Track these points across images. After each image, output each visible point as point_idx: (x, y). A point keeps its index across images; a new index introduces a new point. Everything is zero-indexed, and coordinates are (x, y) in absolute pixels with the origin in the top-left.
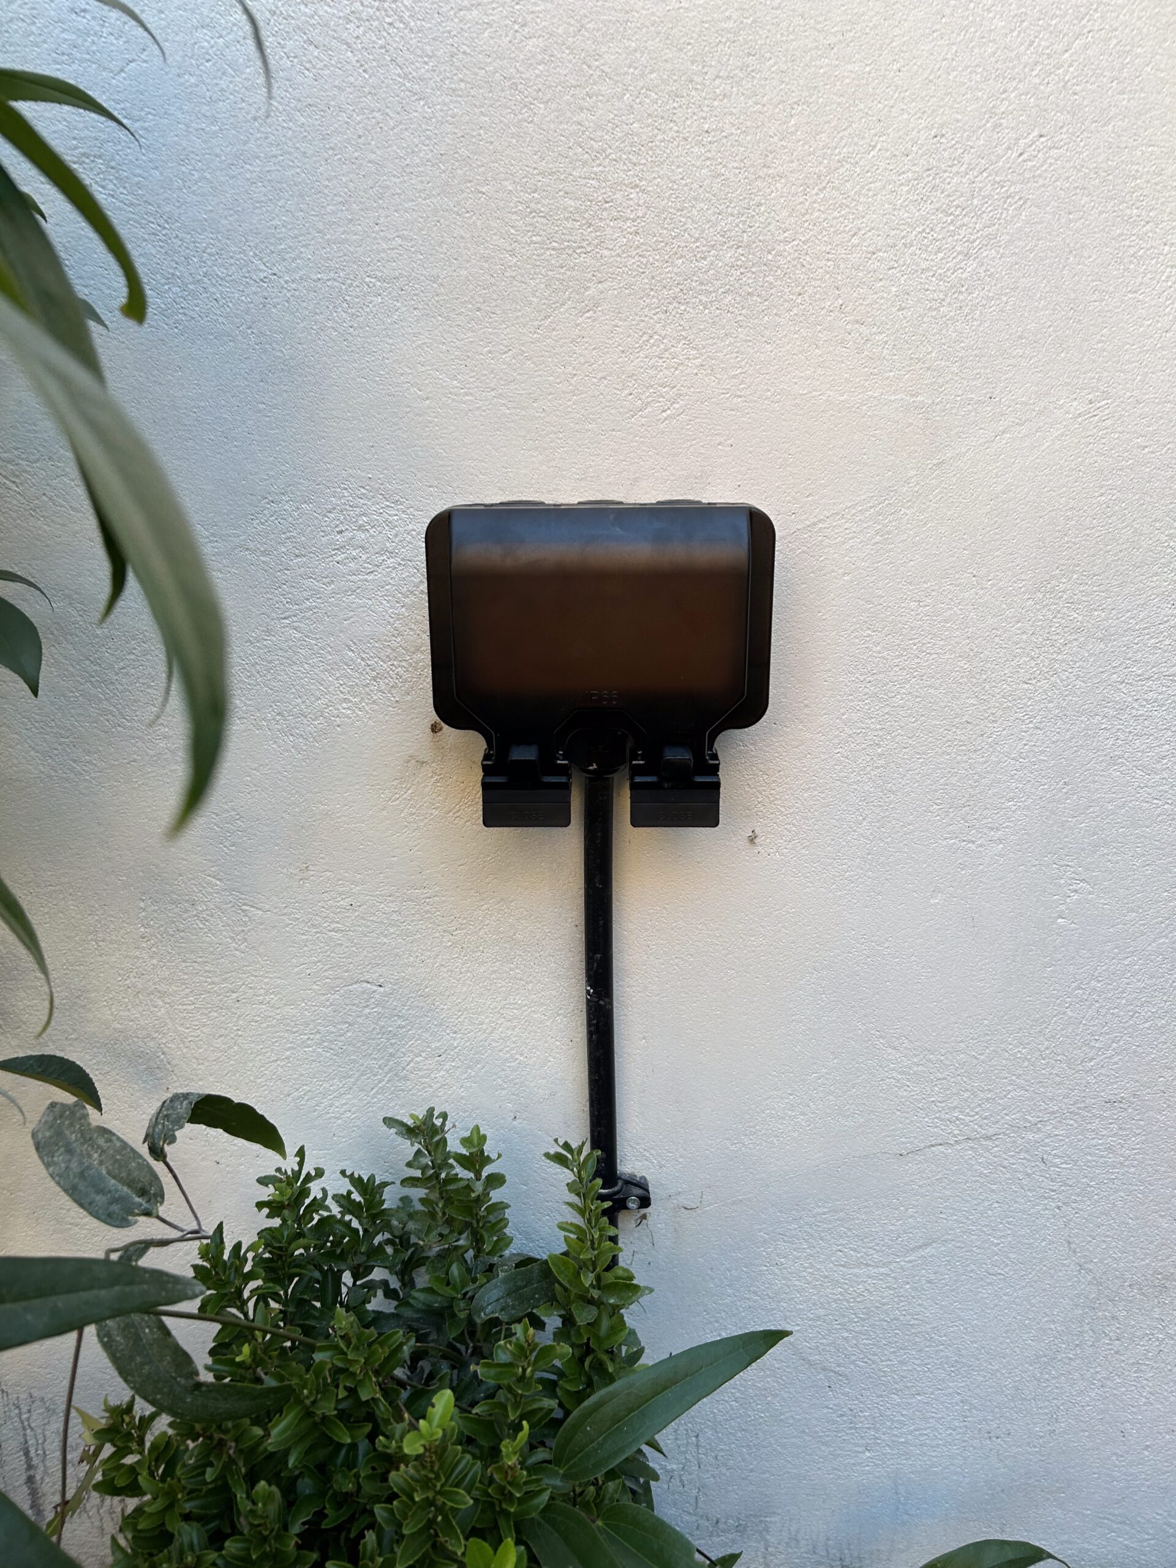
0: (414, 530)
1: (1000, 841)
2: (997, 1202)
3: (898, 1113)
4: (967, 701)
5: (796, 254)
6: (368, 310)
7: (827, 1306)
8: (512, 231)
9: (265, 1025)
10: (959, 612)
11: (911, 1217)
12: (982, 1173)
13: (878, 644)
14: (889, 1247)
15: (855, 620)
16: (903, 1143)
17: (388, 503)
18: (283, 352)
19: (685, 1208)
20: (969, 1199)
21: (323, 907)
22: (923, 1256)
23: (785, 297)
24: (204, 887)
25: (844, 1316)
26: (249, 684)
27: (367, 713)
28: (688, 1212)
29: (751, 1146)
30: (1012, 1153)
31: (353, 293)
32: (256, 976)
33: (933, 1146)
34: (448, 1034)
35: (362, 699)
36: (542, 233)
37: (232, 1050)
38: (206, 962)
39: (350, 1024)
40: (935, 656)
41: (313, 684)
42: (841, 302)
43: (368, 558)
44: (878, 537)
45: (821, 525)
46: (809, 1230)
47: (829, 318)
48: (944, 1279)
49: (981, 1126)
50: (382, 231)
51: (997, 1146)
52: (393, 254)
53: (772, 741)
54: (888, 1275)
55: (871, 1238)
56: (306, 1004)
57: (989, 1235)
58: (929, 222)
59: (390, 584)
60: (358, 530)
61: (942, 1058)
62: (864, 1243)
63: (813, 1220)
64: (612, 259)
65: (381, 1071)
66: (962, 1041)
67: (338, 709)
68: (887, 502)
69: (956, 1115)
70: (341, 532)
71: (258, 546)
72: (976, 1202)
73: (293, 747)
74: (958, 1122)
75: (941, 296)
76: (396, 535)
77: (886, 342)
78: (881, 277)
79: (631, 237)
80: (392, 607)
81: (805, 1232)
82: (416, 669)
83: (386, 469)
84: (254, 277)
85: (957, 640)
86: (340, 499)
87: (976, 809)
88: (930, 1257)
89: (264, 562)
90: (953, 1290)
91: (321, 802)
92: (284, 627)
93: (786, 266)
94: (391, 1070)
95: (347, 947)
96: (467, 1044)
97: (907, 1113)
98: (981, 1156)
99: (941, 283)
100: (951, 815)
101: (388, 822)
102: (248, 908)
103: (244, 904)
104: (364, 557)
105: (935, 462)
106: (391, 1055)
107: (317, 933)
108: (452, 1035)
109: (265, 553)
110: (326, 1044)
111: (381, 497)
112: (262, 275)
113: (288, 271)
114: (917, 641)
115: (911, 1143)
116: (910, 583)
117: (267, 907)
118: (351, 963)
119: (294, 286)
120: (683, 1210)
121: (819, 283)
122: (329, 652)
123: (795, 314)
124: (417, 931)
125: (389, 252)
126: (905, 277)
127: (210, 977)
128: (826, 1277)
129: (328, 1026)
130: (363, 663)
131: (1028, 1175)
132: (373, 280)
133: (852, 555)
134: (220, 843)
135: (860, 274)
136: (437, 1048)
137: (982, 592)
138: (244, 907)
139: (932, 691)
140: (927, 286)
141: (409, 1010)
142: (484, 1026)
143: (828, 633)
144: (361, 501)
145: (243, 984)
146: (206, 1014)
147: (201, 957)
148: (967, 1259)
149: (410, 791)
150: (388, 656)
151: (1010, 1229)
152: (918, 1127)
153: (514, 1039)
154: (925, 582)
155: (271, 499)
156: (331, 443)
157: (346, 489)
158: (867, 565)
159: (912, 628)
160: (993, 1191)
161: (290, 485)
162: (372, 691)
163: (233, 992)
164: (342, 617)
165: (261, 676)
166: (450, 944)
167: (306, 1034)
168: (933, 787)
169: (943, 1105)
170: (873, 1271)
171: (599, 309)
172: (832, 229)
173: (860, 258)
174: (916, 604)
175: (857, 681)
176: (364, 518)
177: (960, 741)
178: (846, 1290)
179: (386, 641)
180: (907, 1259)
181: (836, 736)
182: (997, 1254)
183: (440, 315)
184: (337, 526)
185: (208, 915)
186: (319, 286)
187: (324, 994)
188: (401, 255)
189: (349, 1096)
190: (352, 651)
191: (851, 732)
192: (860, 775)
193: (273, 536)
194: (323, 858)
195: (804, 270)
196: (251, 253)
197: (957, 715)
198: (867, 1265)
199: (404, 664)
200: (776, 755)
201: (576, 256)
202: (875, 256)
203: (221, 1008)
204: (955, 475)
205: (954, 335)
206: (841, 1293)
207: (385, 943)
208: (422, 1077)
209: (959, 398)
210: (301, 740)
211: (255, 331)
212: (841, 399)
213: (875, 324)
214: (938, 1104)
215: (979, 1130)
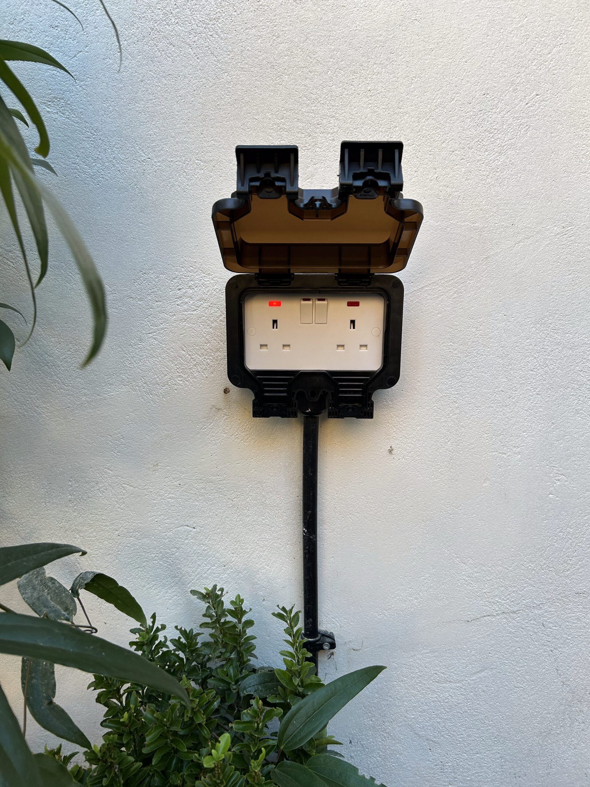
0: (217, 289)
1: (519, 453)
2: (519, 648)
3: (466, 598)
4: (502, 380)
5: (414, 152)
6: (196, 176)
7: (429, 705)
8: (271, 138)
9: (132, 549)
10: (497, 334)
11: (474, 655)
12: (511, 631)
13: (456, 350)
14: (462, 672)
15: (444, 337)
16: (469, 615)
17: (204, 275)
18: (152, 197)
19: (354, 650)
20: (504, 646)
21: (165, 486)
22: (480, 677)
23: (409, 173)
24: (103, 474)
25: (438, 710)
26: (130, 368)
27: (191, 383)
28: (355, 652)
29: (389, 616)
30: (527, 621)
31: (188, 168)
32: (129, 522)
33: (485, 616)
34: (229, 554)
35: (189, 375)
36: (285, 139)
37: (115, 562)
38: (103, 514)
39: (178, 549)
40: (485, 356)
41: (163, 368)
42: (436, 176)
43: (193, 303)
44: (456, 295)
45: (426, 288)
46: (419, 662)
47: (431, 184)
48: (491, 690)
49: (510, 606)
50: (205, 137)
51: (519, 617)
52: (210, 149)
53: (401, 399)
54: (461, 687)
55: (453, 667)
56: (155, 537)
57: (515, 665)
58: (481, 137)
59: (204, 316)
60: (188, 288)
61: (490, 569)
62: (449, 669)
63: (422, 656)
64: (321, 153)
65: (193, 574)
66: (500, 560)
67: (176, 381)
68: (460, 277)
69: (497, 599)
70: (179, 289)
71: (137, 296)
72: (508, 647)
73: (152, 401)
74: (498, 604)
75: (487, 173)
76: (208, 291)
77: (459, 196)
78: (457, 163)
79: (330, 142)
80: (205, 328)
81: (417, 663)
82: (217, 360)
83: (204, 257)
84: (139, 160)
85: (496, 348)
86: (180, 272)
87: (507, 436)
88: (484, 677)
89: (139, 304)
90: (496, 696)
91: (165, 430)
92: (149, 338)
93: (409, 157)
94: (198, 574)
95: (177, 507)
96: (239, 560)
97: (471, 598)
98: (510, 622)
99: (487, 167)
100: (494, 439)
101: (200, 440)
102: (126, 486)
103: (123, 484)
104: (191, 302)
105: (485, 257)
106: (199, 565)
107: (161, 499)
108: (231, 555)
109: (140, 300)
110: (165, 559)
111: (201, 271)
112: (143, 158)
113: (156, 156)
114: (475, 348)
115: (473, 615)
116: (472, 318)
117: (136, 485)
118: (179, 515)
119: (159, 164)
120: (352, 651)
121: (425, 166)
122: (172, 351)
123: (414, 182)
124: (214, 499)
125: (208, 148)
126: (469, 163)
127: (104, 523)
128: (429, 688)
129: (166, 549)
130: (189, 357)
131: (535, 633)
132: (199, 162)
133: (442, 304)
134: (112, 451)
135: (446, 162)
136: (223, 562)
137: (508, 323)
138: (124, 485)
139: (483, 374)
140: (480, 168)
141: (209, 541)
142: (249, 550)
143: (429, 344)
144: (191, 273)
145: (122, 526)
146: (102, 543)
147: (100, 512)
148: (503, 679)
149: (212, 424)
150: (202, 354)
151: (526, 662)
152: (477, 606)
153: (264, 557)
154: (479, 318)
155: (144, 272)
156: (176, 244)
157: (183, 267)
158: (450, 309)
159: (473, 342)
160: (517, 641)
161: (154, 265)
162: (193, 371)
163: (117, 531)
164: (179, 333)
165: (136, 363)
166: (231, 505)
167: (154, 554)
168: (484, 425)
169: (490, 594)
170: (453, 685)
171: (314, 177)
172: (432, 140)
173: (446, 154)
174: (475, 329)
175: (445, 369)
176: (192, 282)
177: (498, 400)
178: (439, 696)
179: (201, 345)
180: (471, 679)
181: (434, 398)
182: (519, 676)
183: (233, 180)
184: (178, 286)
185: (104, 489)
186: (172, 164)
187: (164, 532)
188: (214, 149)
189: (176, 587)
190: (184, 350)
191: (442, 395)
192: (446, 418)
193: (144, 291)
194: (166, 459)
195: (418, 159)
196: (138, 148)
197: (497, 387)
198: (450, 682)
199: (211, 357)
200: (403, 407)
201: (303, 151)
202: (454, 153)
203: (110, 539)
204: (495, 264)
205: (494, 193)
206: (436, 697)
207: (197, 505)
208: (215, 577)
209: (496, 225)
210: (156, 397)
211: (139, 187)
212: (437, 224)
213: (454, 187)
214: (487, 594)
215: (509, 608)
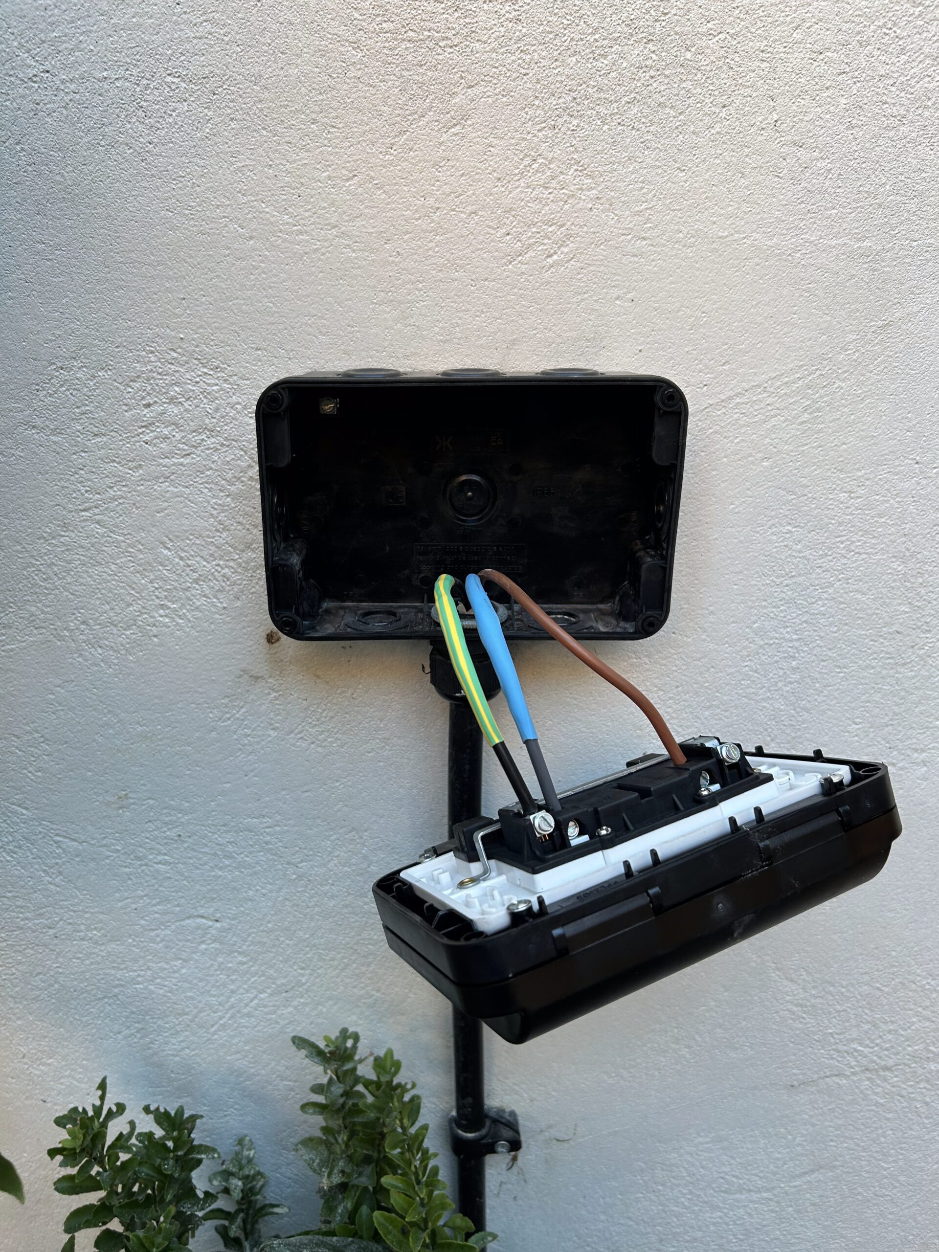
0: (238, 403)
1: (924, 763)
2: (892, 1130)
3: (791, 1045)
4: (898, 608)
5: (722, 52)
6: (171, 120)
7: (704, 1229)
8: (356, 15)
9: (88, 962)
10: (897, 505)
11: (799, 1145)
12: (877, 1102)
13: (799, 541)
14: (774, 1174)
15: (773, 513)
16: (796, 1074)
17: (205, 370)
18: (63, 176)
19: (558, 1140)
20: (862, 1127)
21: (147, 838)
22: (809, 1182)
23: (706, 109)
24: (9, 817)
25: (722, 1237)
26: (46, 588)
27: (189, 621)
28: (560, 1143)
29: (630, 1079)
30: (912, 1083)
31: (149, 98)
32: (74, 911)
33: (827, 1077)
34: (295, 970)
35: (183, 605)
36: (394, 18)
37: (52, 988)
38: (17, 897)
39: (184, 961)
40: (864, 556)
41: (123, 588)
42: (776, 117)
43: (183, 437)
44: (806, 415)
45: (738, 400)
46: (690, 1159)
47: (760, 138)
48: (829, 1202)
49: (880, 1058)
50: (185, 13)
51: (896, 1076)
52: (200, 45)
53: (669, 652)
54: (771, 1200)
55: (755, 1166)
56: (134, 940)
57: (880, 1160)
58: (891, 14)
59: (211, 469)
60: (169, 403)
61: (843, 990)
62: (747, 1170)
63: (694, 1149)
64: (486, 55)
65: (221, 1008)
66: (866, 973)
67: (154, 617)
68: (818, 373)
69: (854, 1046)
70: (148, 406)
71: (47, 423)
72: (868, 1130)
73: (102, 661)
74: (855, 1054)
75: (902, 112)
76: (217, 410)
77: (829, 171)
78: (829, 84)
79: (511, 25)
80: (214, 497)
81: (685, 1160)
82: (247, 570)
83: (201, 327)
84: (21, 75)
85: (892, 537)
86: (145, 364)
87: (900, 728)
88: (816, 1182)
89: (55, 443)
90: (837, 1212)
91: (138, 723)
92: (85, 521)
93: (708, 68)
94: (232, 1007)
95: (177, 880)
96: (317, 980)
97: (802, 1045)
98: (878, 1085)
99: (903, 94)
100: (871, 735)
101: (218, 744)
102: (61, 839)
103: (57, 835)
104: (178, 436)
105: (880, 323)
106: (233, 992)
107: (141, 865)
108: (300, 971)
109: (56, 431)
110: (158, 981)
111: (196, 362)
112: (31, 72)
113: (64, 67)
114: (844, 538)
115: (804, 1074)
116: (841, 471)
117: (83, 838)
118: (183, 897)
119: (73, 87)
120: (555, 1142)
121: (749, 90)
122: (140, 550)
123: (718, 133)
124: (257, 863)
125: (195, 41)
126: (858, 85)
127: (22, 913)
128: (706, 1202)
129: (159, 962)
130: (181, 563)
131: (927, 1104)
132: (176, 80)
133: (774, 436)
134: (25, 769)
135: (802, 80)
136: (283, 984)
137: (925, 482)
138: (58, 838)
139: (859, 596)
140: (885, 98)
141: (249, 946)
142: (336, 963)
143: (740, 529)
144: (172, 367)
145: (61, 920)
146: (20, 952)
147: (10, 892)
148: (854, 1184)
149: (243, 710)
150: (211, 555)
151: (902, 1154)
152: (813, 1059)
153: (369, 975)
154: (858, 470)
155: (59, 364)
156: (132, 294)
157: (152, 352)
158: (791, 448)
159: (840, 524)
160: (888, 1119)
161: (82, 348)
162: (193, 595)
163: (50, 928)
164: (154, 508)
165: (59, 579)
166: (294, 876)
167: (135, 971)
168: (853, 705)
169: (841, 1037)
170: (755, 1196)
171: (469, 122)
172: (770, 20)
173: (803, 59)
174: (846, 495)
175: (773, 584)
176: (177, 389)
177: (887, 653)
178: (726, 1215)
179: (209, 537)
180: (792, 1184)
181: (744, 648)
182: (886, 1177)
183: (264, 128)
184: (143, 398)
185: (16, 847)
186: (106, 86)
187: (153, 930)
188: (211, 46)
189: (187, 1033)
190: (168, 549)
191: (762, 643)
192: (770, 691)
193: (64, 411)
194: (144, 785)
195: (731, 74)
196: (16, 44)
197: (887, 624)
198: (750, 1191)
199: (232, 564)
200: (674, 668)
201: (439, 51)
202: (821, 57)
203: (37, 945)
204: (903, 340)
205: (914, 162)
206: (720, 1217)
207: (221, 876)
208: (266, 1014)
209: (915, 243)
210: (111, 653)
211: (26, 147)
212: (770, 243)
213: (817, 147)
214: (836, 1036)
215: (878, 1061)
